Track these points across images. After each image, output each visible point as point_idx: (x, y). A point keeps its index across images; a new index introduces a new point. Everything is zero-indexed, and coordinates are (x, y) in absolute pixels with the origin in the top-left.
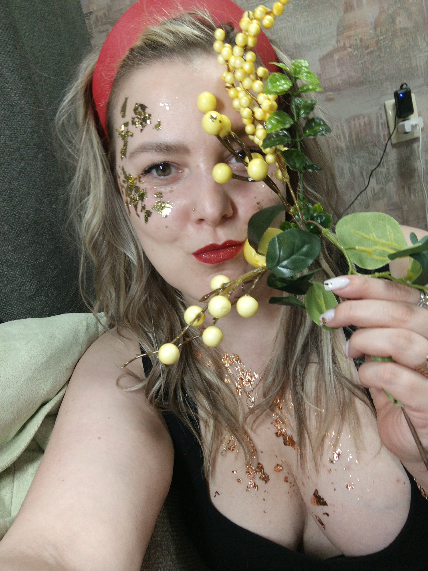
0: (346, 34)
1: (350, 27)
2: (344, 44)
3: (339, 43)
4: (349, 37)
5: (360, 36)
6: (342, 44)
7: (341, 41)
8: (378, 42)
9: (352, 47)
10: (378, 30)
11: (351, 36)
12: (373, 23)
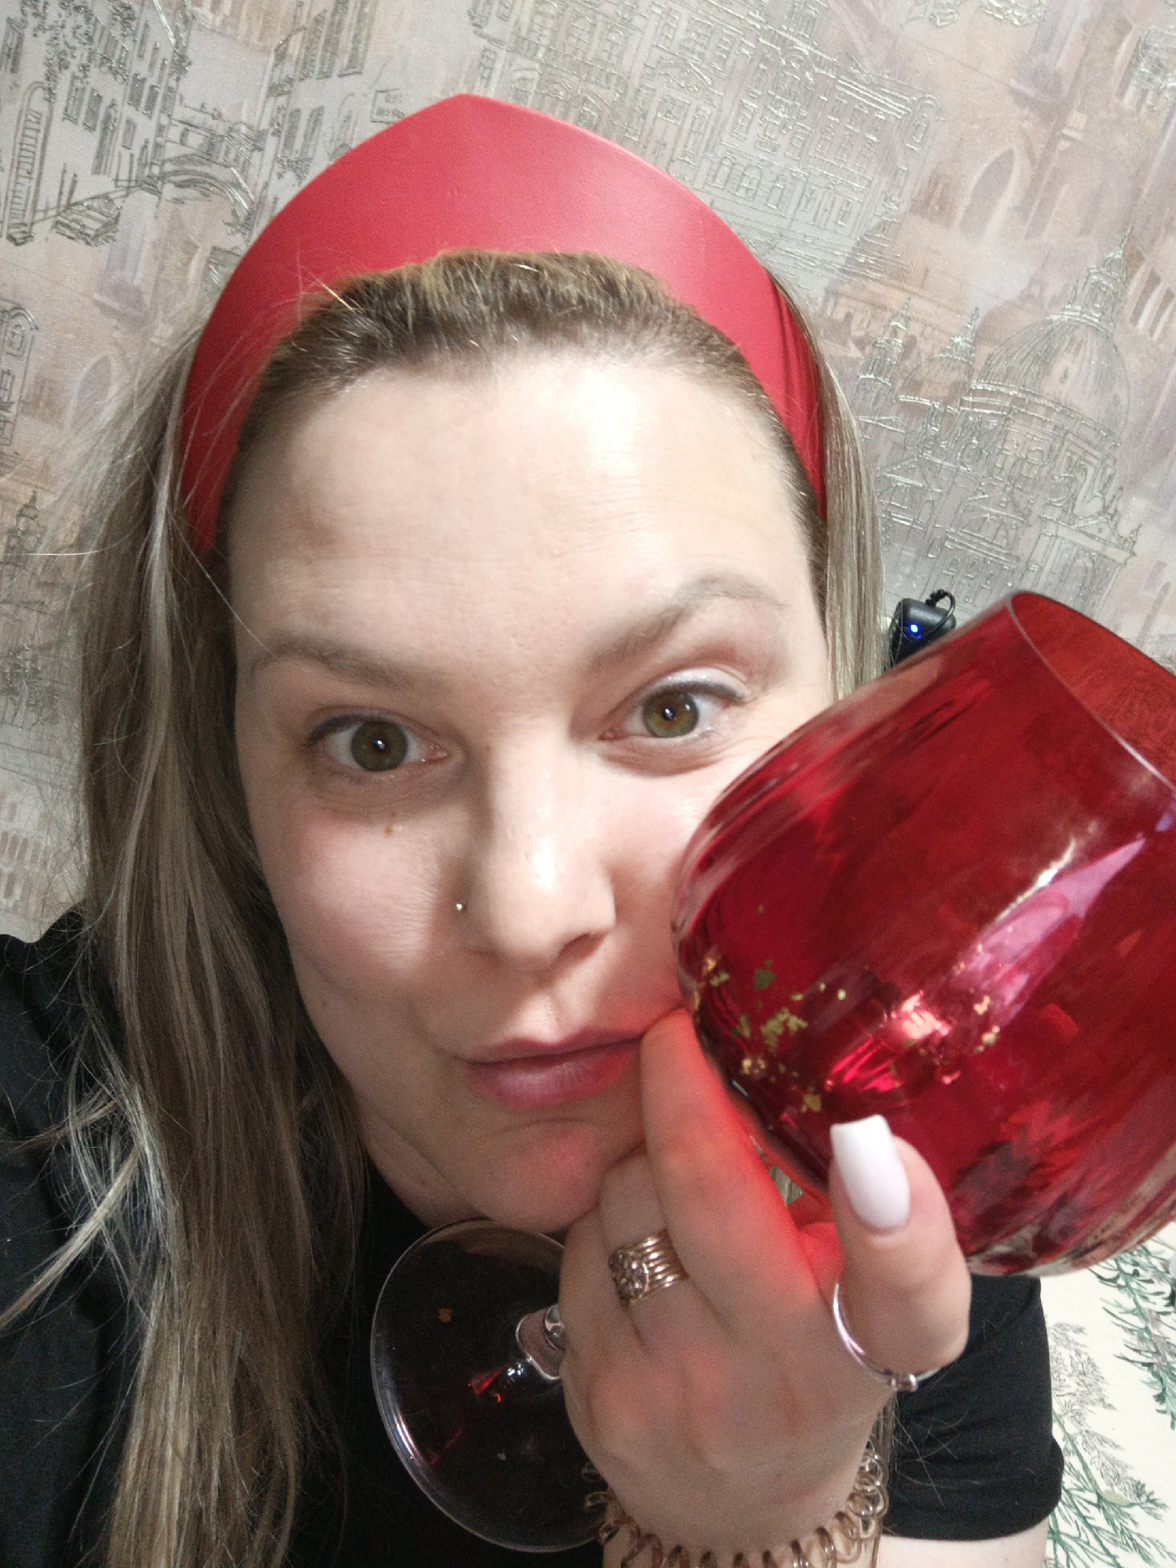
0: (877, 288)
1: (899, 275)
2: (849, 317)
3: (831, 303)
4: (877, 306)
5: (915, 329)
6: (840, 315)
7: (842, 300)
8: (959, 390)
9: (868, 349)
10: (985, 350)
11: (884, 308)
12: (982, 313)
